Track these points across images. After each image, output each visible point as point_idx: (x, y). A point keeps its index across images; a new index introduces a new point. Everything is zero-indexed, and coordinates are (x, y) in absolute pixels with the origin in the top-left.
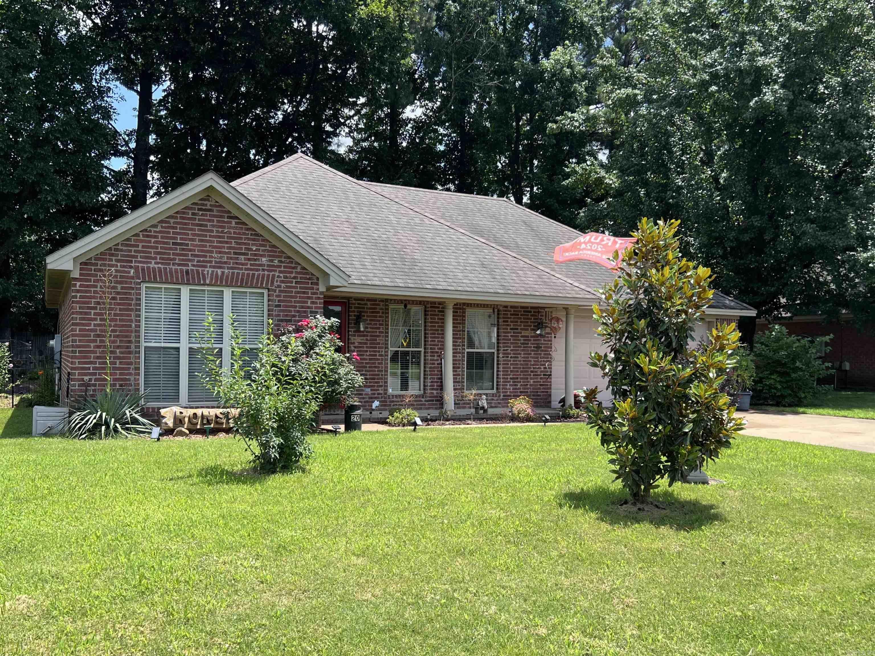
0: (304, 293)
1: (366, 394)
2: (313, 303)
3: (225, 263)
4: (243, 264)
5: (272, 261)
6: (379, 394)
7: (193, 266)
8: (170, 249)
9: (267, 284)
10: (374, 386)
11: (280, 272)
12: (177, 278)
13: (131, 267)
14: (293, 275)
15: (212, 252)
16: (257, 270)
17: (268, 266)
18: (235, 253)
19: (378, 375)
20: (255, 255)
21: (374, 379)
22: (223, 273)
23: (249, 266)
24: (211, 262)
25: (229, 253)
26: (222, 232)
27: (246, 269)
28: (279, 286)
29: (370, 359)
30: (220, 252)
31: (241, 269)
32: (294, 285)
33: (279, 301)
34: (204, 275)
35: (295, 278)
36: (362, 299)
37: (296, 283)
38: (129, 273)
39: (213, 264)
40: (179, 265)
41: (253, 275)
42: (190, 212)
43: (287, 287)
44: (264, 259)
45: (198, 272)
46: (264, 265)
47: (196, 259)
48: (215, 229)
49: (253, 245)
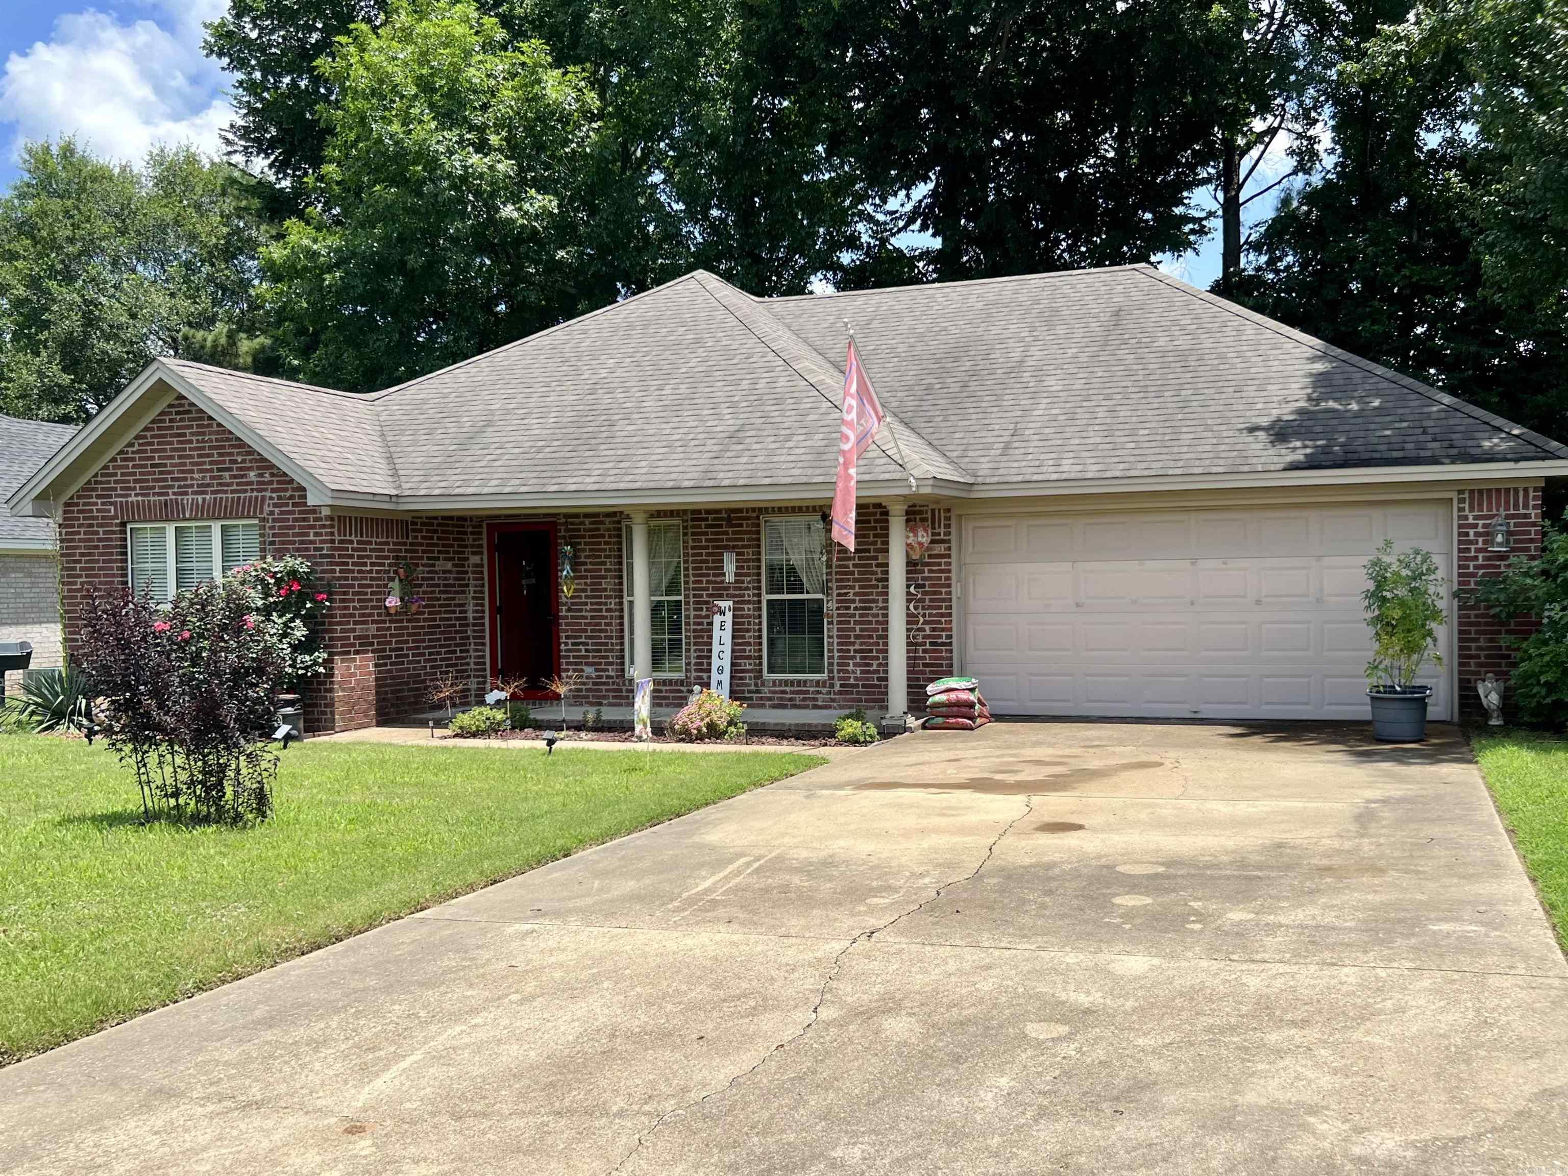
0: (304, 520)
1: (587, 677)
2: (316, 534)
3: (208, 485)
4: (228, 485)
5: (261, 475)
6: (608, 677)
7: (174, 494)
8: (149, 473)
9: (255, 512)
10: (600, 664)
11: (273, 491)
12: (156, 515)
13: (111, 504)
14: (288, 494)
15: (192, 472)
16: (246, 491)
17: (259, 483)
18: (219, 470)
19: (606, 644)
20: (241, 469)
21: (600, 651)
22: (204, 499)
23: (235, 487)
24: (192, 486)
25: (211, 470)
26: (203, 441)
27: (233, 492)
28: (272, 513)
29: (592, 617)
30: (201, 471)
31: (226, 492)
32: (290, 508)
33: (274, 535)
34: (183, 505)
35: (291, 497)
36: (577, 516)
37: (294, 505)
38: (109, 511)
39: (195, 489)
40: (160, 494)
41: (239, 498)
42: (167, 418)
43: (282, 513)
44: (252, 474)
45: (176, 500)
46: (251, 483)
47: (176, 484)
48: (194, 438)
49: (238, 454)
